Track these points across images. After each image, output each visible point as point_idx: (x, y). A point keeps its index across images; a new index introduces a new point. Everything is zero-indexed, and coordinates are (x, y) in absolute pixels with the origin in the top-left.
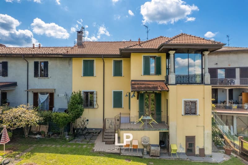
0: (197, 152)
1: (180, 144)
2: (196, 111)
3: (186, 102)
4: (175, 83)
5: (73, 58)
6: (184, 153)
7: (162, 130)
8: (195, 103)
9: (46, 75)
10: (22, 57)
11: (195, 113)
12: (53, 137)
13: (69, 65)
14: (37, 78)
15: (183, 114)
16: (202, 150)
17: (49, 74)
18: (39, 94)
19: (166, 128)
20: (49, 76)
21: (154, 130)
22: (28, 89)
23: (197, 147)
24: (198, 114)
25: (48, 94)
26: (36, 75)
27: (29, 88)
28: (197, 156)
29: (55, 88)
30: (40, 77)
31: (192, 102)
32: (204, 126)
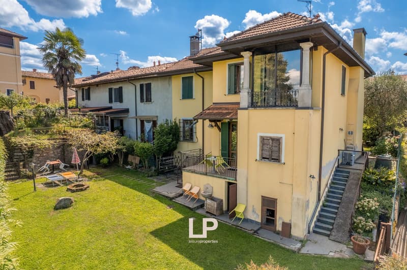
0: (279, 227)
1: (253, 206)
2: (279, 156)
3: (263, 139)
4: (247, 107)
5: (173, 76)
6: (258, 222)
7: (229, 179)
8: (277, 141)
9: (149, 100)
10: (126, 81)
11: (278, 160)
12: (139, 170)
13: (169, 85)
14: (143, 104)
15: (258, 159)
16: (287, 226)
17: (152, 98)
18: (145, 122)
19: (233, 177)
20: (152, 101)
21: (219, 177)
22: (136, 115)
23: (280, 218)
24: (283, 161)
25: (152, 123)
26: (142, 100)
27: (138, 115)
28: (278, 233)
29: (158, 115)
30: (146, 102)
31: (273, 139)
32: (292, 185)
